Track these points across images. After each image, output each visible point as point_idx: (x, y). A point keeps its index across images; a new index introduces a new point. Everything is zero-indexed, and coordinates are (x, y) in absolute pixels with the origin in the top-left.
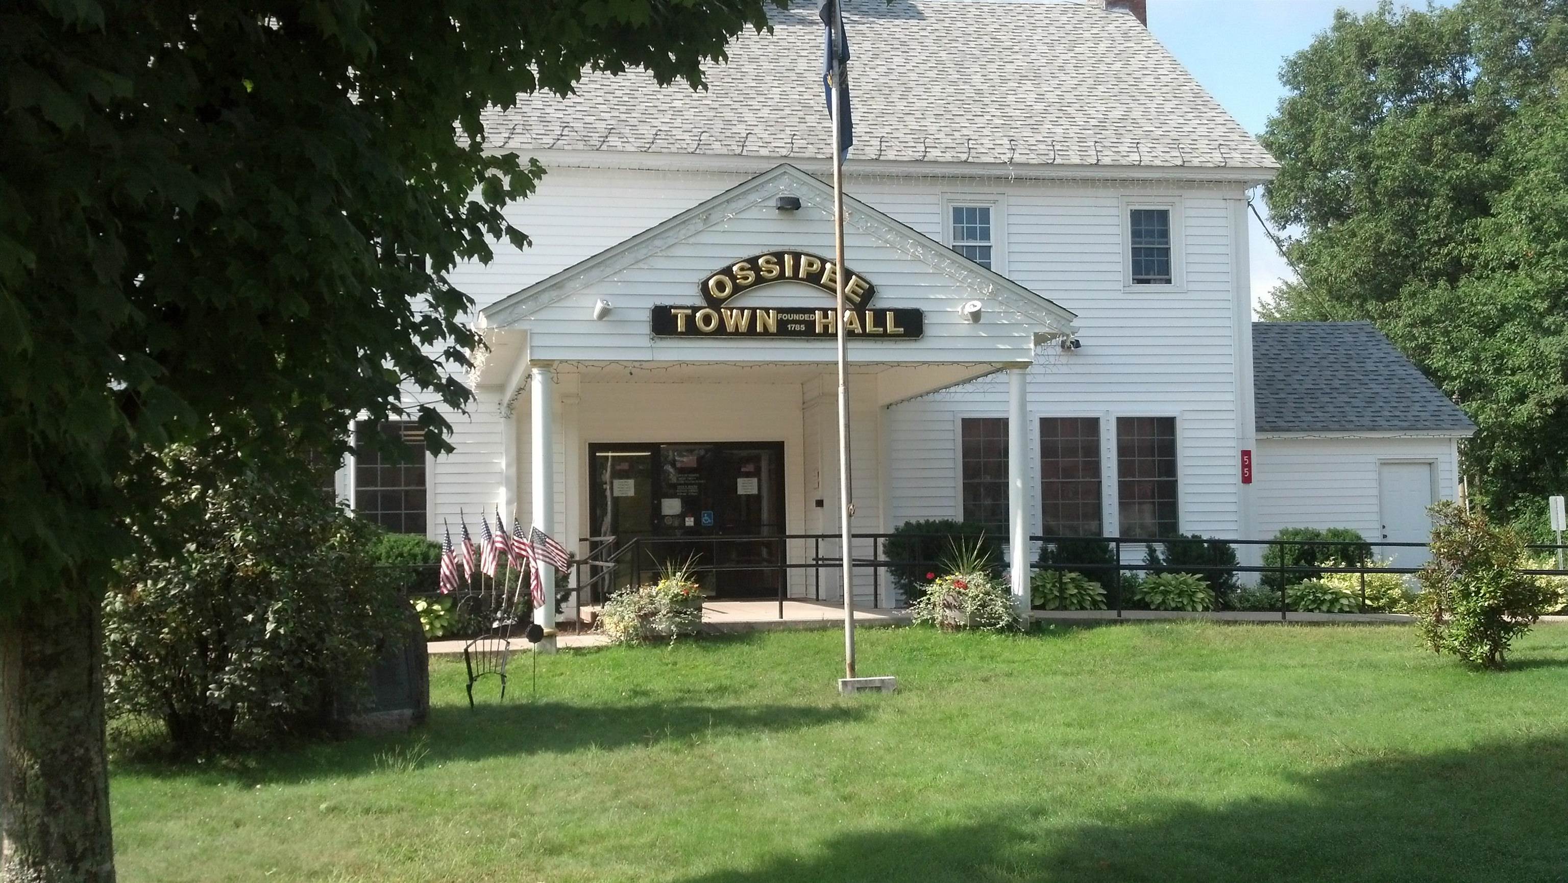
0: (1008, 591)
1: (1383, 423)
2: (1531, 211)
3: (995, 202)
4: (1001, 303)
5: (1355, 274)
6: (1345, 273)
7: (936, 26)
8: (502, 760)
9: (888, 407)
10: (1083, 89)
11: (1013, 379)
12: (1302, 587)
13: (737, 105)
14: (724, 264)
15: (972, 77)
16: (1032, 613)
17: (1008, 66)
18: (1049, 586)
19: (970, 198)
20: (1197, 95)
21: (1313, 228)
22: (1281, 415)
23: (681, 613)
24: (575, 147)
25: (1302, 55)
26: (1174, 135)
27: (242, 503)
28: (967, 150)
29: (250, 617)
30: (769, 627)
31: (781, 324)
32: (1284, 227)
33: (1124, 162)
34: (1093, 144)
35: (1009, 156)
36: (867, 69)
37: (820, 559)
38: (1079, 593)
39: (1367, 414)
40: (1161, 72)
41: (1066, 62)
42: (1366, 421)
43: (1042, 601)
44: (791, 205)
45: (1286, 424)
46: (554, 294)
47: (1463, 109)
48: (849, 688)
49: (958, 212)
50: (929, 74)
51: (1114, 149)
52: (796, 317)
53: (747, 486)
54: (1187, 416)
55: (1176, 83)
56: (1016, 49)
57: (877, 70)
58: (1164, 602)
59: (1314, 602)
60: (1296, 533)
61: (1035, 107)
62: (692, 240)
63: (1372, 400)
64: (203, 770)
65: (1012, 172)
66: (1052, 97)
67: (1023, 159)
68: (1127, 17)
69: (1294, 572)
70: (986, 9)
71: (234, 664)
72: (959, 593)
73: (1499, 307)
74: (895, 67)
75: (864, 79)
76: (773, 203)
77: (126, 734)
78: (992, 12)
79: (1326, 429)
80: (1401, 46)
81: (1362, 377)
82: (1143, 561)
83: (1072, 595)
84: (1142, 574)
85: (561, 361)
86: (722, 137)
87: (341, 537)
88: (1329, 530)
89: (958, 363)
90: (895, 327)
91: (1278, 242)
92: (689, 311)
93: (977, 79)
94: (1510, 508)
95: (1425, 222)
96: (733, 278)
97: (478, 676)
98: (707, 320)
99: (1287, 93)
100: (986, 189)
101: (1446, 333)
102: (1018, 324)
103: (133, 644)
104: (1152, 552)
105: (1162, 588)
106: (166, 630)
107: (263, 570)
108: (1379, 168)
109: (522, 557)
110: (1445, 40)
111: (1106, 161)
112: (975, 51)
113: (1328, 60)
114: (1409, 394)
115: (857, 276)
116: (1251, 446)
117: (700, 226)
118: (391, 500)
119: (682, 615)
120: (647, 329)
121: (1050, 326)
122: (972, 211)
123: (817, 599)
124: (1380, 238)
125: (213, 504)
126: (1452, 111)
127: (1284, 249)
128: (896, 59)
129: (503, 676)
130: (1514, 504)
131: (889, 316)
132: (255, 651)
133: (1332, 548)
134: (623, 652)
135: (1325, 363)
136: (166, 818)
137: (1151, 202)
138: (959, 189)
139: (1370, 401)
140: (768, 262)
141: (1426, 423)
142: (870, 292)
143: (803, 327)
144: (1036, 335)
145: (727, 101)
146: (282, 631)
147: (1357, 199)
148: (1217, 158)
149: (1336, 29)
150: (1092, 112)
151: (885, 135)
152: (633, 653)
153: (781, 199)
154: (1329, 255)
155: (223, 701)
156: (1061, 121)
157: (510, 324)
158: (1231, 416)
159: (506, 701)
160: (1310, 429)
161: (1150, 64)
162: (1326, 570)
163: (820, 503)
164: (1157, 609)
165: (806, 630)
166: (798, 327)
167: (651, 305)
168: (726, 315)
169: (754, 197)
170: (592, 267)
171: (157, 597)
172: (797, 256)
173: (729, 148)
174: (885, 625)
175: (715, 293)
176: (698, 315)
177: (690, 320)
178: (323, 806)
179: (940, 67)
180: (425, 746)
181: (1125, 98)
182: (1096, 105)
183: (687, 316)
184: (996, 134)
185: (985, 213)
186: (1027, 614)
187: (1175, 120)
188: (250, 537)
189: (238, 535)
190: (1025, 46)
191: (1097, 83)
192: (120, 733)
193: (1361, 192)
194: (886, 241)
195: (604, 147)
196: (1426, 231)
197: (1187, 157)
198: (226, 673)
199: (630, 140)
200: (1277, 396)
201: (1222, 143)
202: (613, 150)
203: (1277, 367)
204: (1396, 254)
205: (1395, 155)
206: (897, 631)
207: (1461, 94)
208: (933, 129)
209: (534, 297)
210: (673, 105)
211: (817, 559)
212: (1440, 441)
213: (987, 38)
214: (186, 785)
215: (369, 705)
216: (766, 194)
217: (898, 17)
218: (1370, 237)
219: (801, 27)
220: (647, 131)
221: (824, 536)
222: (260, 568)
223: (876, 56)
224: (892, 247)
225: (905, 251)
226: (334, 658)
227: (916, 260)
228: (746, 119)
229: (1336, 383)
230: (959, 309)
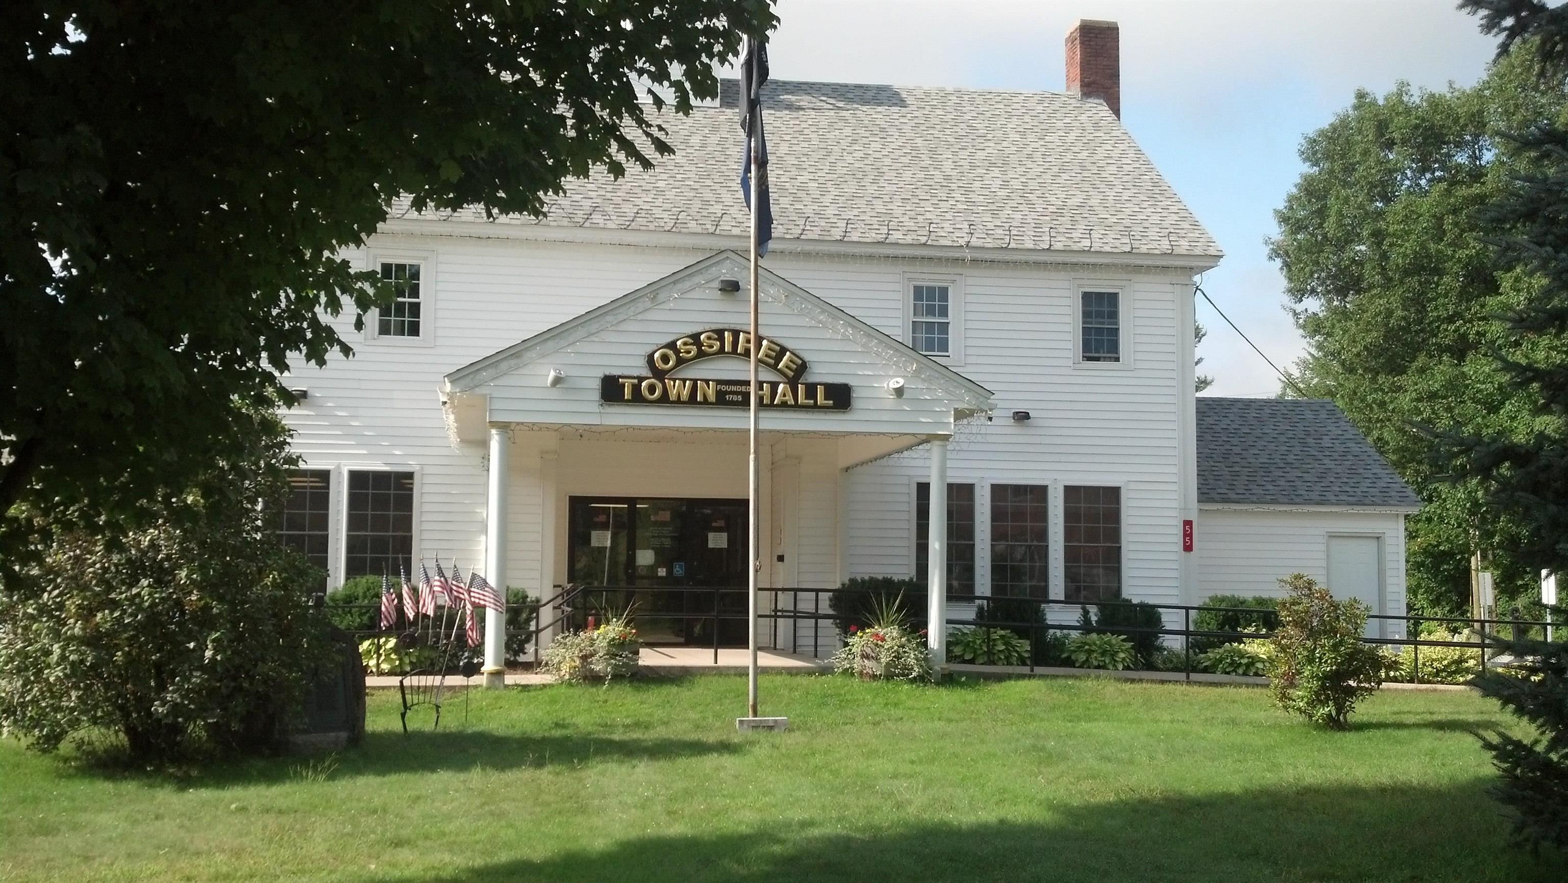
0: (925, 644)
1: (1333, 498)
2: (1529, 292)
3: (954, 281)
4: (924, 380)
5: (1366, 348)
6: (1356, 347)
7: (916, 114)
8: (404, 776)
9: (847, 469)
10: (1047, 177)
11: (935, 448)
12: (1221, 651)
13: (717, 186)
14: (669, 339)
15: (943, 163)
16: (945, 666)
17: (979, 153)
18: (978, 642)
19: (931, 278)
20: (1155, 184)
21: (1330, 301)
22: (1233, 487)
23: (617, 655)
24: (560, 223)
25: (1322, 133)
26: (1127, 222)
27: (191, 546)
28: (927, 233)
29: (192, 645)
30: (703, 671)
31: (720, 395)
32: (1301, 300)
33: (1075, 247)
34: (1048, 229)
35: (967, 239)
36: (845, 154)
37: (780, 611)
38: (1007, 649)
39: (1316, 488)
40: (1125, 161)
41: (1035, 150)
42: (1314, 496)
43: (972, 656)
44: (731, 288)
45: (1236, 496)
46: (513, 362)
47: (1476, 189)
48: (745, 726)
49: (918, 291)
50: (903, 159)
51: (1067, 235)
52: (734, 388)
53: (717, 540)
54: (1132, 486)
55: (1138, 172)
56: (989, 136)
57: (854, 155)
58: (1087, 660)
59: (1231, 664)
60: (1223, 599)
61: (999, 194)
62: (640, 317)
63: (1324, 475)
64: (149, 775)
65: (968, 255)
66: (1016, 184)
67: (979, 243)
68: (1100, 108)
69: (1218, 636)
70: (966, 98)
71: (177, 685)
72: (877, 645)
73: (1496, 386)
74: (871, 152)
75: (840, 164)
76: (716, 284)
77: (88, 744)
78: (972, 101)
79: (1274, 502)
80: (1417, 127)
81: (1316, 453)
82: (1078, 621)
83: (999, 651)
84: (1075, 634)
85: (518, 424)
86: (698, 217)
87: (274, 577)
88: (1255, 598)
89: (884, 434)
90: (825, 399)
91: (1296, 314)
92: (636, 381)
93: (948, 166)
94: (1520, 582)
95: (1435, 299)
96: (677, 352)
97: (412, 705)
98: (652, 389)
99: (1307, 169)
100: (943, 270)
101: (1449, 409)
102: (939, 400)
103: (88, 664)
104: (1086, 613)
105: (1087, 647)
106: (119, 653)
107: (206, 604)
108: (1391, 245)
109: (461, 599)
110: (1462, 121)
111: (1058, 246)
112: (950, 139)
113: (1347, 139)
114: (1361, 471)
115: (792, 353)
116: (1193, 516)
117: (648, 304)
118: (380, 545)
119: (618, 658)
120: (596, 396)
121: (969, 402)
122: (931, 290)
123: (775, 648)
124: (1390, 313)
125: (166, 546)
126: (1463, 192)
127: (1301, 321)
128: (873, 145)
129: (438, 707)
130: (1523, 579)
131: (820, 390)
132: (195, 674)
133: (1255, 615)
134: (563, 689)
135: (1282, 439)
136: (101, 811)
137: (1101, 284)
138: (919, 269)
139: (1321, 477)
140: (709, 338)
141: (1373, 499)
142: (802, 368)
143: (740, 398)
144: (956, 410)
145: (708, 182)
146: (219, 658)
147: (1371, 275)
148: (1165, 245)
149: (1356, 108)
150: (1052, 199)
151: (852, 217)
152: (571, 691)
153: (722, 281)
154: (1342, 329)
155: (167, 715)
156: (1021, 208)
157: (472, 388)
158: (1174, 487)
159: (440, 729)
160: (1260, 501)
161: (1116, 153)
162: (1248, 636)
163: (781, 558)
164: (1081, 667)
165: (735, 675)
166: (735, 398)
167: (601, 375)
168: (670, 384)
169: (699, 279)
170: (548, 339)
171: (113, 625)
172: (736, 334)
173: (704, 227)
174: (809, 672)
175: (660, 365)
176: (644, 384)
177: (636, 389)
178: (233, 806)
179: (914, 153)
180: (336, 761)
181: (1086, 186)
182: (1057, 192)
183: (633, 385)
184: (957, 218)
185: (944, 292)
186: (940, 665)
187: (1130, 208)
188: (195, 576)
189: (184, 574)
190: (999, 134)
191: (1062, 171)
192: (83, 742)
193: (1374, 268)
194: (820, 322)
195: (587, 224)
196: (1436, 308)
197: (1136, 244)
198: (169, 692)
199: (612, 217)
200: (1231, 469)
201: (1173, 231)
202: (595, 227)
203: (1235, 441)
204: (1406, 330)
205: (1408, 233)
206: (820, 679)
207: (1477, 174)
208: (898, 212)
209: (495, 364)
210: (657, 185)
211: (776, 610)
212: (1385, 516)
213: (963, 126)
214: (130, 787)
215: (301, 727)
216: (709, 277)
217: (880, 104)
218: (1381, 312)
219: (788, 112)
220: (629, 210)
221: (783, 590)
222: (203, 602)
223: (854, 142)
224: (825, 327)
225: (836, 332)
226: (265, 682)
227: (846, 339)
228: (723, 200)
229: (1291, 458)
230: (885, 385)
